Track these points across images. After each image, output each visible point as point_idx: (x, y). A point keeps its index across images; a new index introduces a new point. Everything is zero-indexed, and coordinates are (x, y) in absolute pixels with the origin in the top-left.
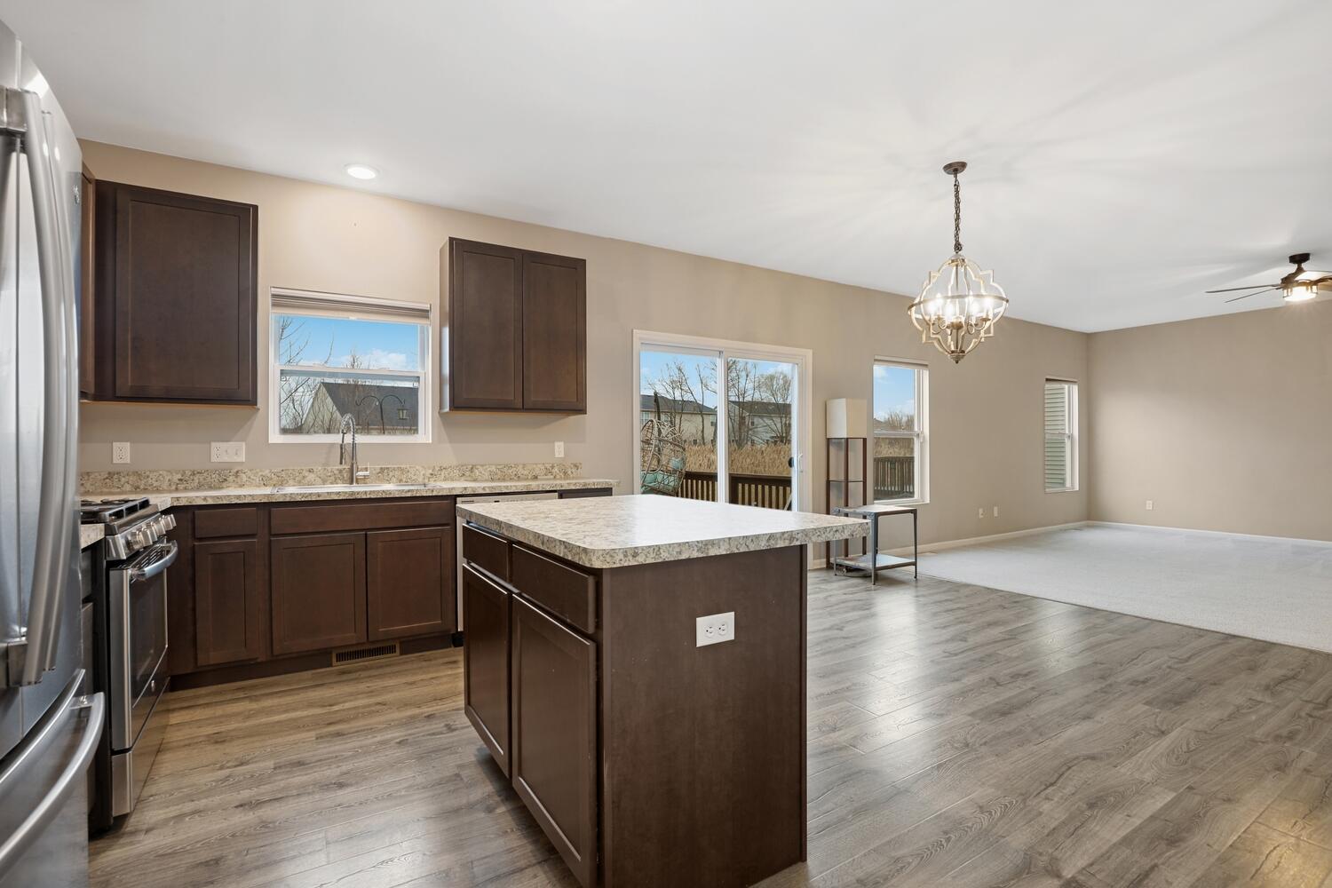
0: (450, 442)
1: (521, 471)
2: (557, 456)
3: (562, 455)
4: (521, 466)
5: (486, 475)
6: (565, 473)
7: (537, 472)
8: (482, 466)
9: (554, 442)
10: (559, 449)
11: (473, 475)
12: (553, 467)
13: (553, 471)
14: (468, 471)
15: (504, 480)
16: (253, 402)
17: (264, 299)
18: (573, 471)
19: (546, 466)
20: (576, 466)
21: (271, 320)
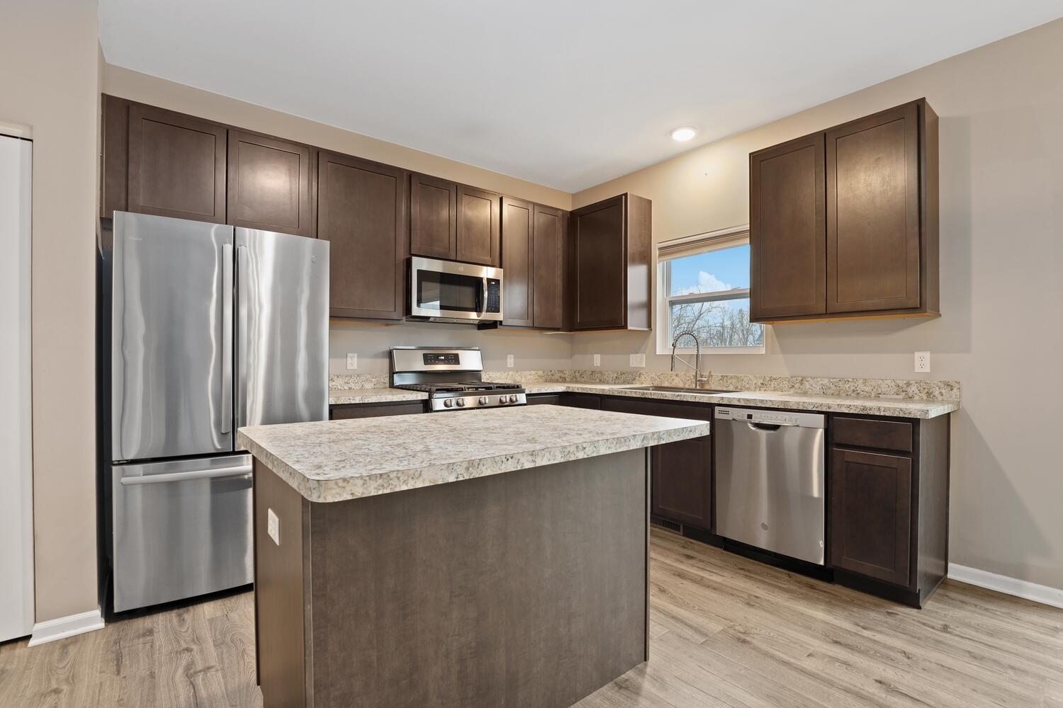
0: (784, 351)
1: (861, 387)
2: (918, 369)
3: (927, 369)
4: (861, 381)
5: (818, 389)
6: (929, 394)
7: (884, 388)
8: (813, 378)
9: (914, 354)
10: (923, 362)
11: (802, 387)
12: (908, 384)
13: (909, 389)
14: (798, 383)
15: (839, 396)
16: (625, 327)
17: (655, 253)
18: (943, 391)
19: (898, 382)
20: (948, 385)
21: (659, 267)
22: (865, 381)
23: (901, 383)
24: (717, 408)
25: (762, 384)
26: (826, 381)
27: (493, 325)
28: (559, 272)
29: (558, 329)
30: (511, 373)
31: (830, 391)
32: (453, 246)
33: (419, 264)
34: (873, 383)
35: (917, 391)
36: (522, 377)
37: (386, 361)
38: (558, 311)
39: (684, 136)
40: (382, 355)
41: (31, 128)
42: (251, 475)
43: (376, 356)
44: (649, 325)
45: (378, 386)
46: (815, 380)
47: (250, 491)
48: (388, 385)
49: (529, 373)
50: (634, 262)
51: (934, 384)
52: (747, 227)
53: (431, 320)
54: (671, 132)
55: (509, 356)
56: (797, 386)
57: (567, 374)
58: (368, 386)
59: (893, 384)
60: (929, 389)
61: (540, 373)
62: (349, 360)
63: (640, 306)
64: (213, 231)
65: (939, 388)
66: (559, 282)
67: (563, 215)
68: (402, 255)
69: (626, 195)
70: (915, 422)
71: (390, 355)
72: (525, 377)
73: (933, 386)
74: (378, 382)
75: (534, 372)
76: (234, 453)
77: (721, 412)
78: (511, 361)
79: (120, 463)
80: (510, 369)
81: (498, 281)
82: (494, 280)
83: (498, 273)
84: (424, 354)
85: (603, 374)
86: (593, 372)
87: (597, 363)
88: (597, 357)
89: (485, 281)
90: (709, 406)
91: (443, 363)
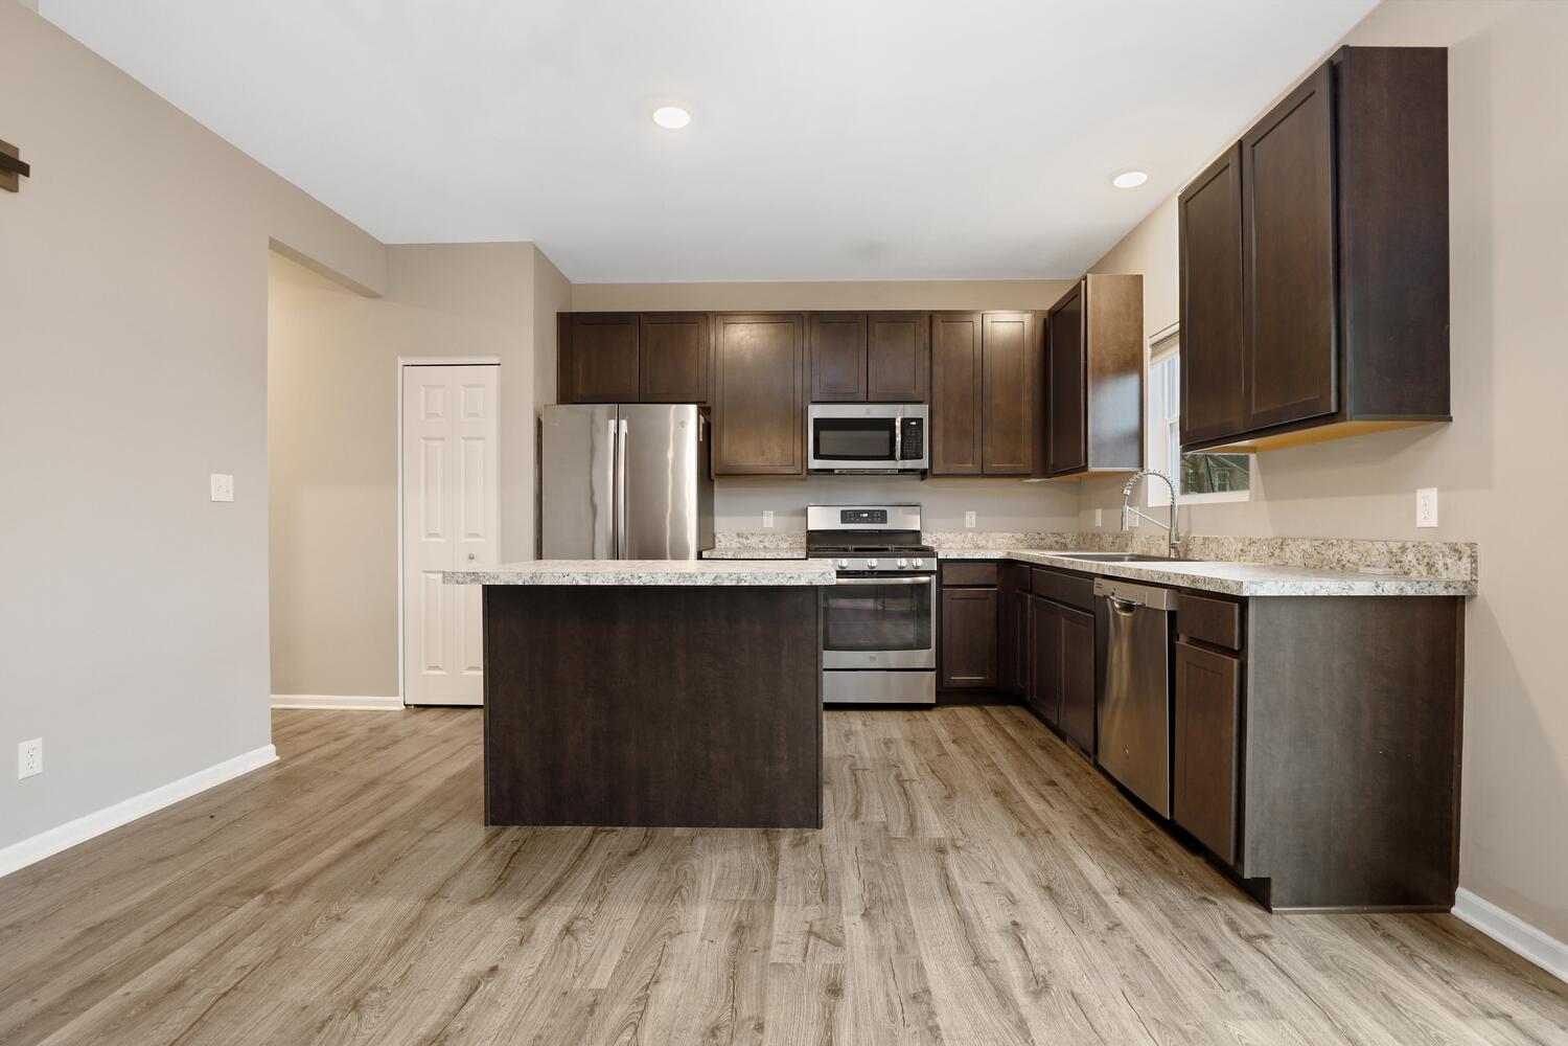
2: (1421, 522)
3: (1434, 522)
4: (1347, 544)
5: (1299, 559)
8: (1294, 540)
9: (1415, 492)
10: (1428, 506)
12: (1404, 549)
13: (1404, 559)
16: (1085, 468)
17: (1147, 351)
18: (1449, 561)
19: (1392, 545)
20: (1456, 550)
21: (1150, 374)
22: (1352, 544)
23: (1395, 547)
25: (1242, 550)
26: (1307, 546)
30: (970, 535)
31: (1311, 562)
32: (863, 385)
33: (815, 412)
34: (1360, 548)
35: (1414, 562)
36: (988, 541)
37: (802, 518)
38: (1027, 450)
40: (796, 512)
43: (790, 514)
44: (1141, 465)
45: (795, 546)
46: (1296, 543)
48: (805, 545)
49: (1000, 535)
51: (1437, 547)
53: (836, 472)
54: (1114, 176)
55: (968, 513)
56: (1277, 552)
57: (1070, 539)
58: (784, 545)
59: (1384, 549)
60: (1430, 558)
61: (1020, 536)
62: (765, 518)
63: (1121, 441)
65: (1443, 556)
66: (1026, 411)
70: (1243, 602)
72: (994, 540)
73: (1436, 551)
74: (795, 542)
75: (1009, 535)
78: (971, 519)
80: (971, 530)
81: (920, 421)
82: (913, 420)
83: (920, 411)
84: (842, 512)
85: (1101, 538)
86: (1093, 535)
87: (1099, 522)
88: (1099, 512)
89: (898, 424)
90: (1091, 576)
91: (866, 521)
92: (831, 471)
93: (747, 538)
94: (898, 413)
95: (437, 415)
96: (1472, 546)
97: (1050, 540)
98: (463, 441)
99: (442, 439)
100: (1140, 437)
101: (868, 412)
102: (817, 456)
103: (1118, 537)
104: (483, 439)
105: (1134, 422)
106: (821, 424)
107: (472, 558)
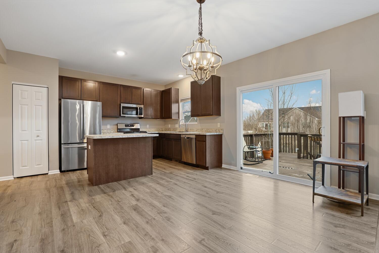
2: (218, 127)
7: (213, 131)
16: (172, 118)
17: (180, 101)
18: (221, 131)
21: (181, 104)
22: (211, 129)
23: (216, 129)
24: (181, 135)
25: (196, 130)
26: (205, 129)
27: (141, 118)
28: (159, 105)
29: (159, 119)
31: (206, 131)
32: (131, 101)
33: (122, 105)
36: (151, 130)
37: (116, 126)
38: (159, 114)
39: (181, 76)
40: (115, 125)
41: (48, 85)
42: (86, 147)
43: (114, 125)
44: (179, 118)
45: (114, 132)
47: (86, 150)
48: (117, 131)
49: (153, 129)
50: (174, 103)
52: (190, 97)
54: (178, 75)
55: (147, 125)
56: (202, 130)
58: (112, 132)
60: (219, 130)
61: (156, 129)
62: (108, 126)
63: (176, 113)
64: (77, 102)
66: (159, 107)
67: (160, 92)
68: (119, 103)
69: (171, 88)
70: (206, 136)
71: (117, 125)
76: (83, 143)
77: (182, 136)
78: (148, 126)
79: (63, 144)
80: (148, 128)
81: (142, 108)
82: (141, 108)
83: (142, 106)
84: (125, 125)
85: (170, 129)
86: (169, 129)
87: (170, 127)
88: (170, 125)
89: (138, 108)
90: (180, 134)
91: (130, 126)
92: (125, 117)
93: (104, 130)
94: (138, 106)
95: (25, 98)
96: (223, 129)
97: (161, 130)
98: (34, 106)
99: (27, 105)
100: (178, 113)
101: (133, 106)
102: (123, 114)
103: (174, 129)
104: (41, 106)
105: (177, 111)
106: (123, 107)
107: (38, 136)
